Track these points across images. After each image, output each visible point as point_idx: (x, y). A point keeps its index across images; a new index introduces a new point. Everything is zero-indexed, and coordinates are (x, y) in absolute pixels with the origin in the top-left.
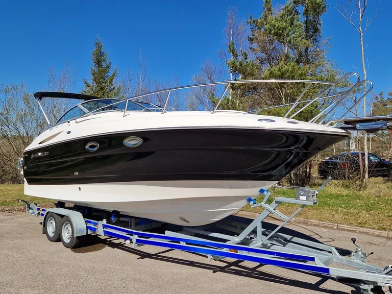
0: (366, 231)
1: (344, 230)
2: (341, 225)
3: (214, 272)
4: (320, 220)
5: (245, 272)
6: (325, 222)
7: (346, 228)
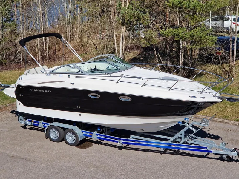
0: (228, 122)
1: (217, 121)
2: (215, 118)
3: (161, 154)
4: (204, 115)
5: (174, 153)
6: (206, 116)
7: (218, 120)
